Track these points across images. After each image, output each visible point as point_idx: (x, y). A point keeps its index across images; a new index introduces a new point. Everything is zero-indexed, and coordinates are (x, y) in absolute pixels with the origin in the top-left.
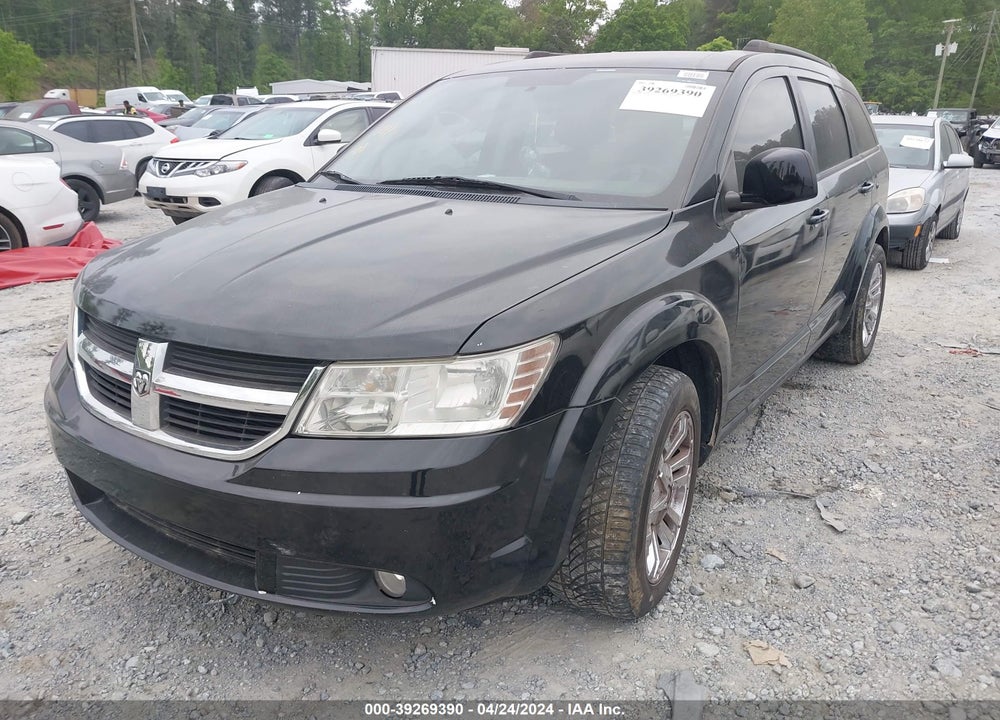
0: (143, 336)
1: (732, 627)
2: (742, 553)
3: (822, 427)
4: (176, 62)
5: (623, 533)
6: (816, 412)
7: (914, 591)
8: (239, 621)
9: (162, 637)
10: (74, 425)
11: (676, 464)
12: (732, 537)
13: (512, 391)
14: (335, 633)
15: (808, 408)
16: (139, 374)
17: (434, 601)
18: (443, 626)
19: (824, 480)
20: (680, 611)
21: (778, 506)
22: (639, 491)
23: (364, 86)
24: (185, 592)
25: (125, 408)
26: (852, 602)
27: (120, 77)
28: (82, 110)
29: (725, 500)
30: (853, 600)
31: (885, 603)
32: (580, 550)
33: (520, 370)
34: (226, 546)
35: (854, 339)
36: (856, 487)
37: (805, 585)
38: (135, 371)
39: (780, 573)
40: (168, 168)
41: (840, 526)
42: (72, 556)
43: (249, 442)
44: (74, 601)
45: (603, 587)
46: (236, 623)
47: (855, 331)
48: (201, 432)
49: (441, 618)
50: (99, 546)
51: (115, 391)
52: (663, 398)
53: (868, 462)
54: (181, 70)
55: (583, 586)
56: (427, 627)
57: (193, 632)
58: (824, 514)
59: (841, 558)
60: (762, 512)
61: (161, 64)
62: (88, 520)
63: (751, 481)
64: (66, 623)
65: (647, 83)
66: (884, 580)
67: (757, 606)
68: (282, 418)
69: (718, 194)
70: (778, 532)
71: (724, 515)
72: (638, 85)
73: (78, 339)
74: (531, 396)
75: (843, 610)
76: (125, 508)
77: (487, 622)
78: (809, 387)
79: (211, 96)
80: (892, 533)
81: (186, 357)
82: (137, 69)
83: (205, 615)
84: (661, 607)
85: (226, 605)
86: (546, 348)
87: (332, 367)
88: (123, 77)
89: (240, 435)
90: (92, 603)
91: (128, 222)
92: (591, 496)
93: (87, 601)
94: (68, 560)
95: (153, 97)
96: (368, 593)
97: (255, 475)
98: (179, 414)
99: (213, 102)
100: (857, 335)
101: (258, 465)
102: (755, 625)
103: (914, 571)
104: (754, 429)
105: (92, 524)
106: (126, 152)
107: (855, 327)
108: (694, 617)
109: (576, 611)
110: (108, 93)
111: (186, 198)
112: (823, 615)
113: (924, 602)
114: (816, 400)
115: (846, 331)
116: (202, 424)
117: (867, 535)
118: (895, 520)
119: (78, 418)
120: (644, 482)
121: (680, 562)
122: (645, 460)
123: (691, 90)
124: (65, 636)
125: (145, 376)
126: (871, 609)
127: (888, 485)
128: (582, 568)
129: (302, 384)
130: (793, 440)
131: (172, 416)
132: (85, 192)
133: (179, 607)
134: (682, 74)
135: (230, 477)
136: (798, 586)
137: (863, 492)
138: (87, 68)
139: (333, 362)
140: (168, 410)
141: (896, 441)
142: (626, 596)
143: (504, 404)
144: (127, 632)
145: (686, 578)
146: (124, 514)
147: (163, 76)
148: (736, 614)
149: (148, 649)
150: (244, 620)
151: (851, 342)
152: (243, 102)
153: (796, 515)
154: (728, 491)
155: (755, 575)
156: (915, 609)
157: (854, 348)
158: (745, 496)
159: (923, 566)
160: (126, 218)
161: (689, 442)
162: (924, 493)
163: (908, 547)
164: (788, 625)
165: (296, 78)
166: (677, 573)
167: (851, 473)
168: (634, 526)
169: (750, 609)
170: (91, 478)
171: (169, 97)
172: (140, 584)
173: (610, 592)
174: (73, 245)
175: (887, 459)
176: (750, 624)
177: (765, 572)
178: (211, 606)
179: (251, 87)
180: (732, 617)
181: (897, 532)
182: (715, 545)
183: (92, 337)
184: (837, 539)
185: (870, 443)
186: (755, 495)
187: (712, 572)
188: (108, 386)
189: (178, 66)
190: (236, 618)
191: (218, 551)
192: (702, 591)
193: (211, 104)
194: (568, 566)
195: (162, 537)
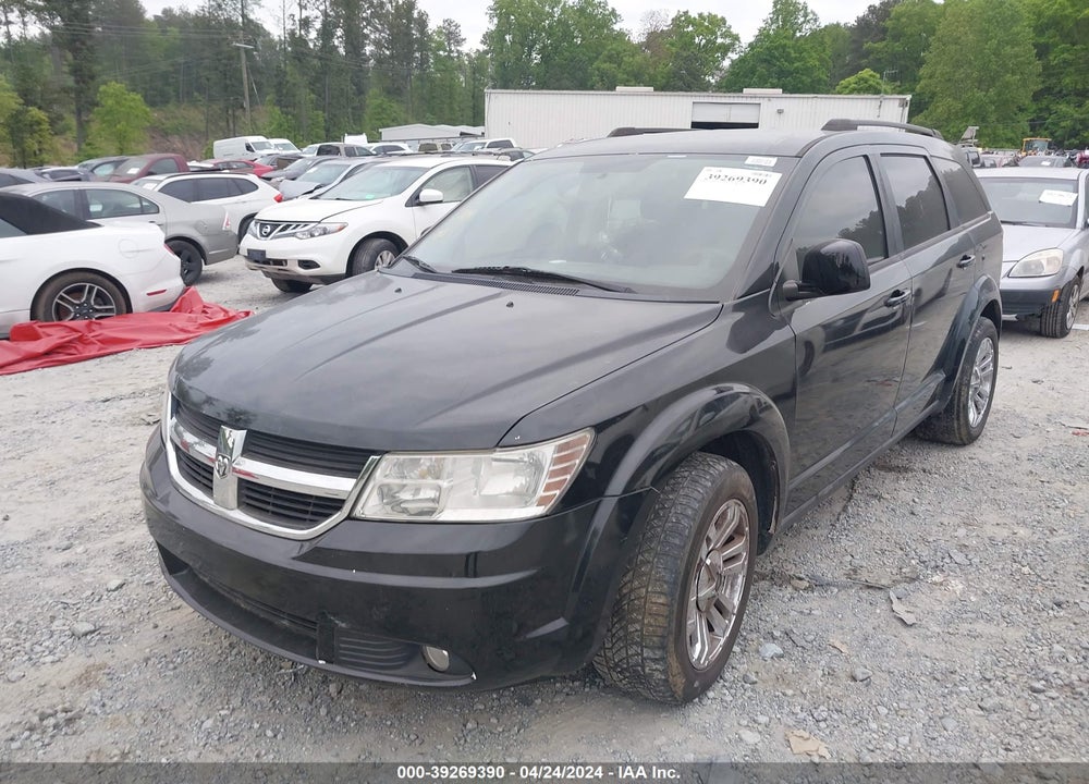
0: (225, 424)
1: (779, 716)
2: (804, 643)
3: (913, 513)
4: (285, 109)
5: (660, 619)
6: (909, 497)
7: (974, 688)
8: (306, 690)
9: (236, 702)
10: (165, 501)
11: (730, 551)
12: (797, 627)
13: (548, 481)
14: (394, 705)
15: (902, 493)
16: (220, 458)
17: (474, 676)
18: (496, 703)
19: (904, 570)
20: (729, 698)
21: (850, 597)
22: (677, 578)
23: (477, 130)
24: (259, 661)
25: (208, 488)
26: (906, 697)
27: (228, 125)
28: (189, 164)
29: (796, 589)
30: (907, 694)
31: (941, 699)
32: (621, 633)
33: (557, 461)
34: (293, 618)
35: (958, 419)
36: (936, 578)
37: (861, 678)
38: (217, 456)
39: (837, 664)
40: (268, 230)
41: (909, 619)
42: (160, 623)
43: (314, 522)
44: (159, 666)
45: (644, 671)
46: (303, 692)
47: (958, 412)
48: (273, 512)
49: (495, 696)
50: (183, 615)
51: (200, 473)
52: (705, 487)
53: (955, 553)
54: (290, 117)
55: (625, 669)
56: (481, 703)
57: (264, 698)
58: (897, 606)
59: (905, 651)
60: (832, 602)
61: (269, 112)
62: (175, 591)
63: (827, 569)
64: (150, 686)
65: (714, 171)
66: (945, 677)
67: (809, 696)
68: (343, 501)
69: (775, 284)
70: (844, 623)
71: (792, 603)
72: (706, 172)
73: (170, 422)
74: (566, 486)
75: (895, 704)
76: (206, 580)
77: (538, 701)
78: (906, 470)
79: (318, 145)
80: (964, 628)
81: (263, 444)
82: (246, 118)
83: (276, 683)
84: (711, 694)
85: (296, 674)
86: (580, 442)
87: (387, 456)
88: (231, 126)
89: (307, 517)
90: (175, 668)
91: (230, 282)
92: (631, 581)
93: (171, 666)
94: (156, 627)
95: (262, 146)
96: (415, 667)
97: (317, 554)
98: (255, 496)
99: (321, 152)
100: (961, 415)
101: (318, 545)
102: (802, 715)
103: (978, 668)
104: (840, 514)
105: (178, 594)
106: (229, 210)
107: (958, 406)
108: (743, 705)
109: (626, 694)
110: (216, 143)
111: (286, 261)
112: (874, 709)
113: (982, 700)
114: (913, 484)
115: (949, 410)
116: (274, 505)
117: (937, 630)
118: (970, 615)
119: (168, 495)
120: (682, 570)
121: (736, 649)
122: (684, 547)
123: (756, 177)
124: (149, 699)
125: (226, 460)
126: (924, 705)
127: (970, 577)
128: (624, 651)
129: (360, 472)
130: (877, 527)
131: (248, 497)
132: (189, 253)
133: (253, 675)
134: (751, 160)
135: (294, 555)
136: (854, 679)
137: (941, 584)
138: (195, 116)
139: (387, 452)
140: (245, 492)
141: (990, 530)
142: (666, 681)
143: (541, 493)
144: (204, 697)
145: (740, 665)
146: (204, 586)
147: (271, 124)
148: (786, 704)
149: (222, 712)
150: (311, 689)
151: (956, 422)
152: (351, 152)
153: (866, 605)
154: (801, 579)
155: (812, 665)
156: (972, 707)
157: (959, 429)
158: (818, 584)
159: (989, 663)
160: (228, 279)
161: (743, 530)
162: (1008, 587)
163: (978, 644)
164: (836, 717)
165: (406, 123)
166: (733, 661)
167: (933, 564)
168: (671, 612)
169: (801, 700)
170: (177, 551)
171: (277, 146)
172: (220, 652)
173: (651, 675)
174: (174, 311)
175: (976, 550)
176: (797, 714)
177: (823, 663)
178: (282, 676)
179: (360, 133)
180: (780, 707)
181: (970, 626)
182: (777, 634)
183: (181, 421)
184: (905, 633)
185: (962, 532)
186: (828, 584)
187: (769, 661)
188: (194, 467)
189: (287, 114)
190: (304, 688)
191: (285, 622)
192: (755, 679)
193: (318, 154)
194: (611, 648)
195: (237, 607)
